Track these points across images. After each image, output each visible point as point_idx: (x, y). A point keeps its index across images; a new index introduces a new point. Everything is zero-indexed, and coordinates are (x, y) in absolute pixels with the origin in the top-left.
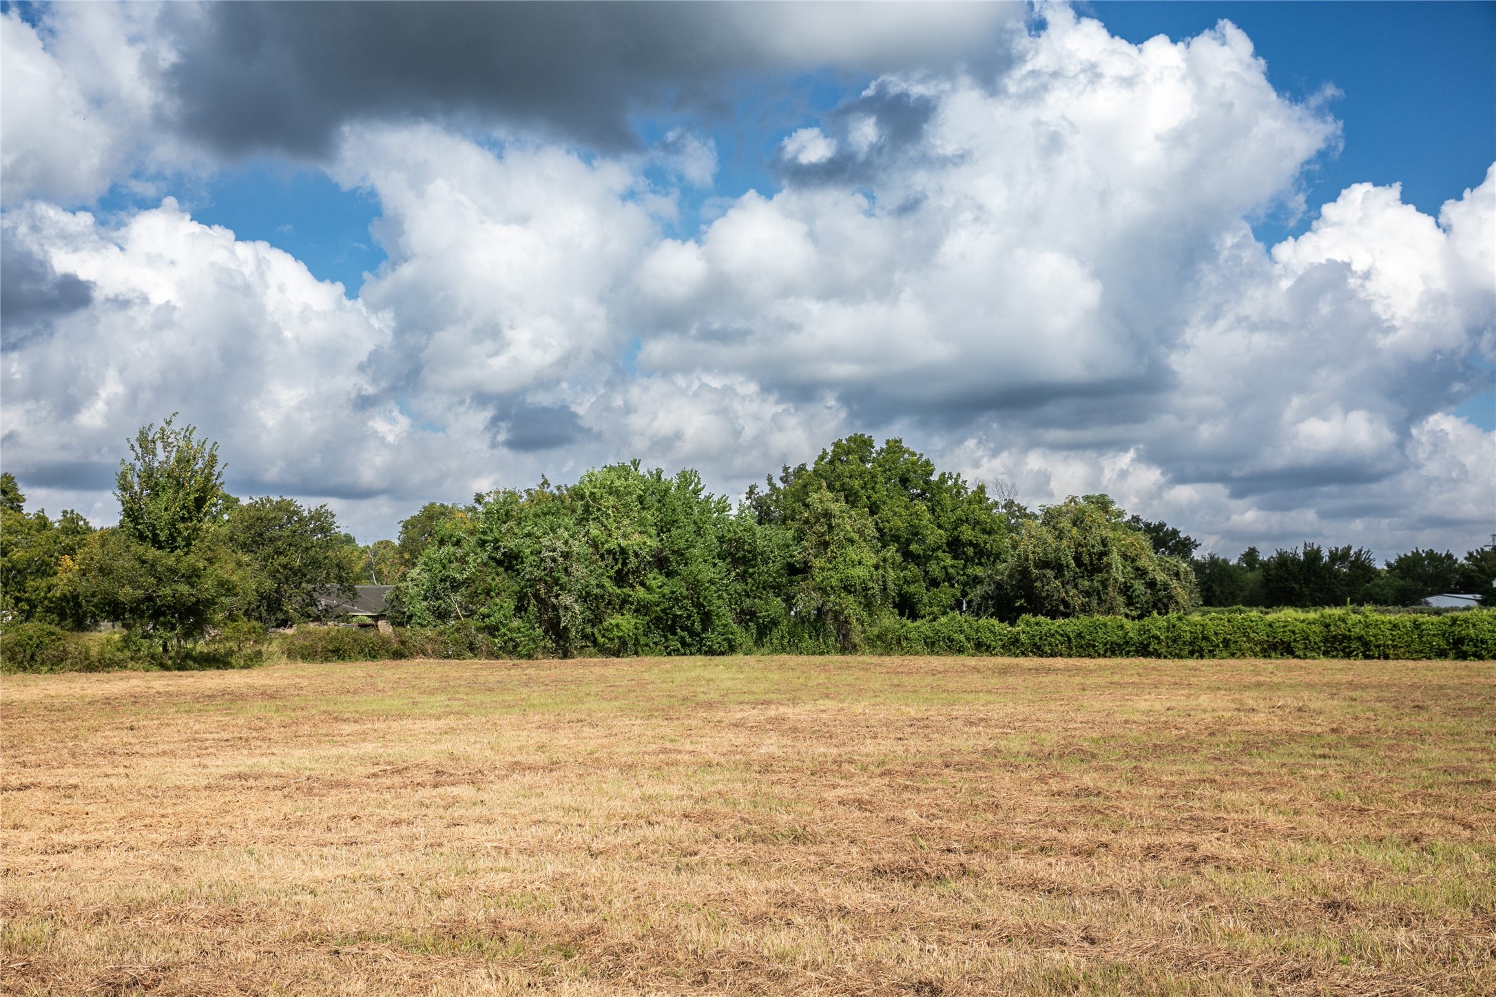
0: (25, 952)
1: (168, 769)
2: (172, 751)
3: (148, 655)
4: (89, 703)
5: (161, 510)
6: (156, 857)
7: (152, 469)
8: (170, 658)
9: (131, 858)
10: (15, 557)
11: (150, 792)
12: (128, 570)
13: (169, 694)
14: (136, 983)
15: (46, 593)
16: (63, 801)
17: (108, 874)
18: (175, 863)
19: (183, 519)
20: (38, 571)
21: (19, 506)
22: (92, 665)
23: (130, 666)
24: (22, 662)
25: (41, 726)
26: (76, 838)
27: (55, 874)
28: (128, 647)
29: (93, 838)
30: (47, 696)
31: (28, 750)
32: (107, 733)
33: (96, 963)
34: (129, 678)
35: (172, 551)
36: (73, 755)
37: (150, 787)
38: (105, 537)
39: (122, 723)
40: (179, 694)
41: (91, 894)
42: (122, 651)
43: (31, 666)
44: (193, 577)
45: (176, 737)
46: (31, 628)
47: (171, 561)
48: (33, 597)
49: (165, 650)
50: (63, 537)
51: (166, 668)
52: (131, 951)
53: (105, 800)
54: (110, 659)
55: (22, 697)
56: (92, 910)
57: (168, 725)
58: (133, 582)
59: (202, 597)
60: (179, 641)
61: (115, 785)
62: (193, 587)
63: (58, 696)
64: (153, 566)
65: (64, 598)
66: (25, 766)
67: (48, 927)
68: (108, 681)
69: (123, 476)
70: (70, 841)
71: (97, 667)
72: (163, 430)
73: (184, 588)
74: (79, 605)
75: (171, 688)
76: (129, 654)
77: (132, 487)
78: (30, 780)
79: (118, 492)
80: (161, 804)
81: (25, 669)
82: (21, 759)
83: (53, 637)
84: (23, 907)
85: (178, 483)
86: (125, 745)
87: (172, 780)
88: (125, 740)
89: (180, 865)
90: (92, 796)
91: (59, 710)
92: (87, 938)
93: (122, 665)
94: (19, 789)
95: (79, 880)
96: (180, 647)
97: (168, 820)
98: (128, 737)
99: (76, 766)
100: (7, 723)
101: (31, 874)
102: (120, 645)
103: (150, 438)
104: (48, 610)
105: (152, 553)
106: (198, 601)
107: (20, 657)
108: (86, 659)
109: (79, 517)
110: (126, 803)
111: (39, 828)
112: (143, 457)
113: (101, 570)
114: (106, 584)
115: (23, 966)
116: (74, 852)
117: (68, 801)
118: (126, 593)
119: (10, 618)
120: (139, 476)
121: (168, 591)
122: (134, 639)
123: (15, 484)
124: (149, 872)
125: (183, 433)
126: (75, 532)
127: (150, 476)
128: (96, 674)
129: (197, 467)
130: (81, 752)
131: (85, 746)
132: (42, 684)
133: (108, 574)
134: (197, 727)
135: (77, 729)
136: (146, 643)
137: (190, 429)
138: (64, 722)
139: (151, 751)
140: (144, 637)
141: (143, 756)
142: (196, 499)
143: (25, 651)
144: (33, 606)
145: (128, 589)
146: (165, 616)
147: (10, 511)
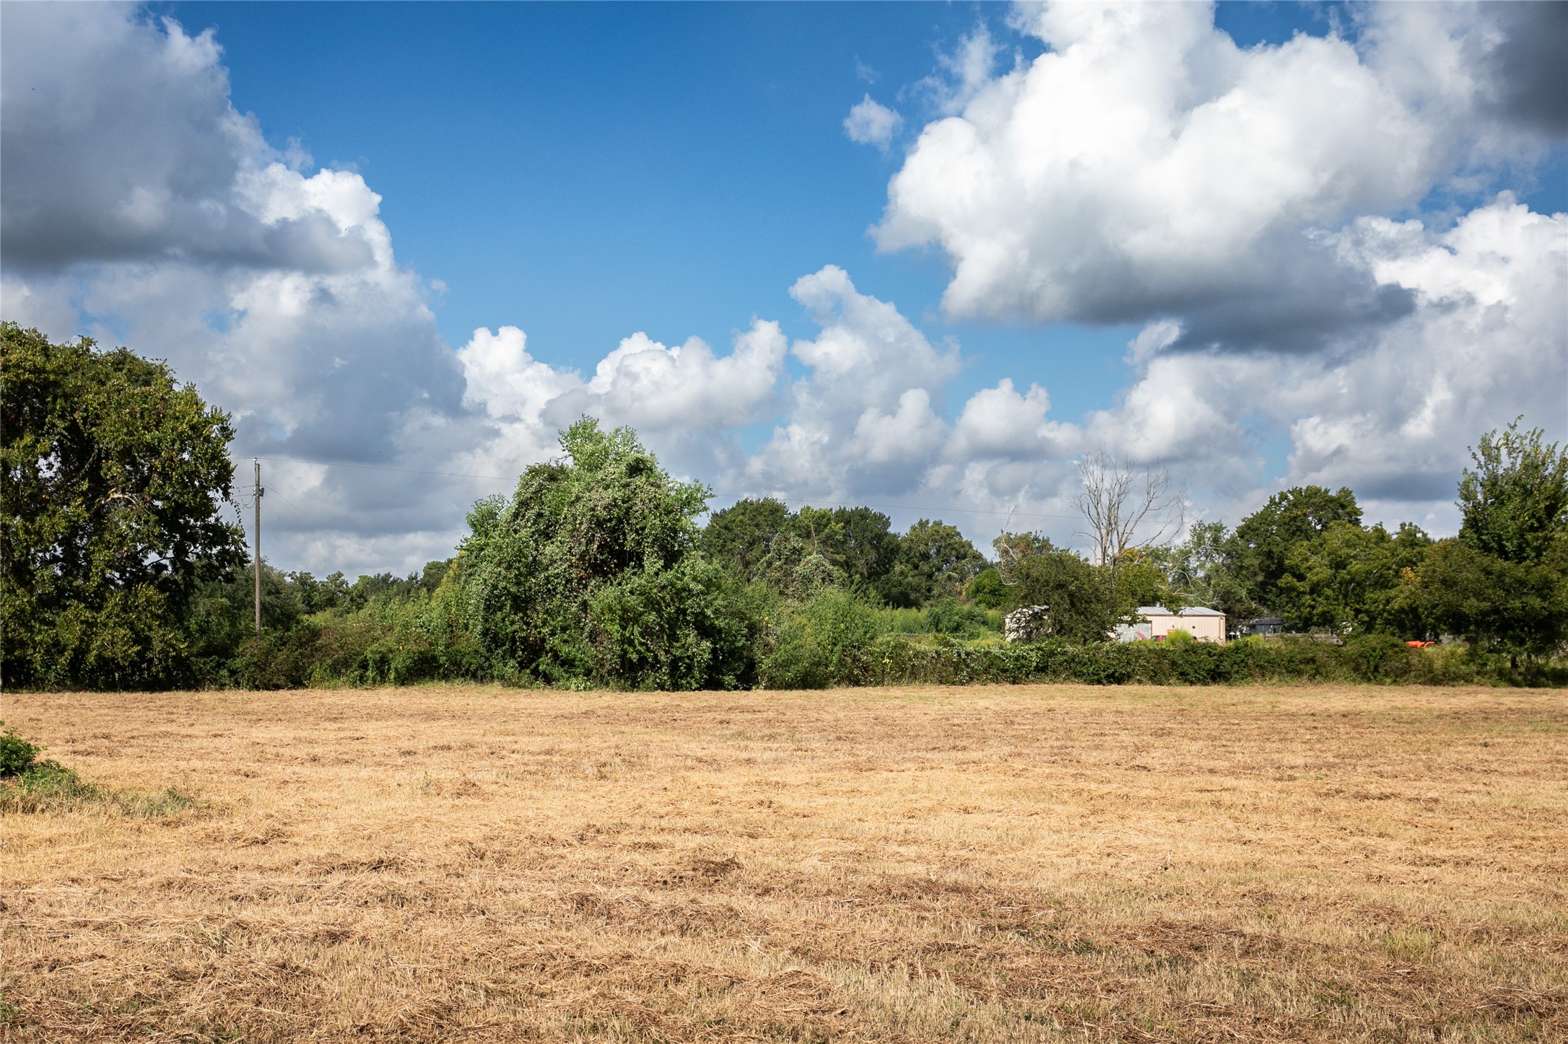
0: (1409, 960)
1: (1532, 790)
2: (1534, 772)
3: (1495, 670)
4: (1438, 717)
5: (1507, 520)
6: (1532, 881)
7: (1496, 477)
8: (1520, 674)
9: (1505, 879)
10: (1353, 570)
11: (1516, 813)
12: (1473, 582)
13: (1523, 712)
14: (1529, 1009)
15: (1385, 605)
16: (1425, 814)
17: (1483, 893)
18: (1555, 889)
19: (1532, 529)
20: (1376, 583)
21: (1357, 520)
22: (1435, 678)
23: (1476, 680)
24: (1365, 673)
25: (1391, 737)
26: (1441, 853)
27: (1426, 886)
28: (1474, 661)
29: (1461, 854)
30: (1394, 708)
31: (1382, 760)
32: (1460, 748)
33: (1483, 981)
34: (1476, 693)
35: (1520, 562)
36: (1429, 768)
37: (1515, 807)
38: (1447, 548)
39: (1475, 739)
40: (1534, 712)
41: (1467, 911)
42: (1467, 665)
43: (1375, 677)
44: (1544, 588)
45: (1536, 757)
46: (1373, 639)
47: (1520, 572)
48: (1373, 609)
49: (1514, 665)
50: (1400, 549)
51: (1516, 684)
52: (1518, 974)
53: (1468, 816)
54: (1454, 673)
55: (1370, 708)
56: (1471, 927)
57: (1525, 744)
58: (1478, 595)
59: (1555, 609)
60: (1529, 657)
61: (1477, 802)
62: (1544, 598)
63: (1404, 708)
64: (1499, 577)
65: (1402, 610)
66: (1382, 776)
67: (1428, 938)
68: (1455, 695)
69: (1466, 485)
70: (1438, 855)
71: (1442, 680)
72: (1507, 436)
73: (1536, 602)
74: (1418, 617)
75: (1522, 706)
76: (1475, 668)
77: (1476, 498)
78: (1390, 790)
79: (1461, 502)
80: (1530, 826)
81: (1369, 680)
82: (1377, 769)
83: (1397, 649)
84: (1400, 914)
85: (1526, 490)
86: (1482, 761)
87: (1539, 801)
88: (1481, 757)
89: (1561, 892)
90: (1455, 811)
91: (1408, 723)
92: (1470, 955)
93: (1468, 680)
94: (1380, 799)
95: (1453, 896)
96: (1531, 662)
97: (1540, 843)
98: (1483, 754)
99: (1433, 779)
100: (1358, 733)
101: (1403, 883)
102: (1465, 658)
103: (1493, 445)
104: (1388, 622)
105: (1500, 564)
106: (1551, 614)
107: (1364, 668)
108: (1430, 672)
109: (1417, 530)
110: (1492, 822)
111: (1404, 839)
112: (1486, 465)
113: (1444, 582)
114: (1449, 596)
115: (1409, 973)
116: (1443, 866)
117: (1430, 814)
118: (1471, 605)
119: (1350, 629)
120: (1481, 485)
121: (1518, 604)
122: (1480, 653)
123: (1353, 498)
124: (1526, 895)
125: (1529, 437)
126: (1414, 544)
127: (1494, 484)
128: (1441, 687)
129: (1547, 473)
130: (1436, 765)
131: (1440, 760)
132: (1388, 695)
133: (1451, 587)
134: (1558, 748)
135: (1428, 742)
136: (1494, 657)
137: (1537, 432)
138: (1414, 735)
139: (1511, 769)
140: (1490, 651)
141: (1502, 774)
142: (1547, 507)
143: (1368, 662)
144: (1373, 619)
145: (1473, 601)
146: (1513, 629)
147: (1348, 525)
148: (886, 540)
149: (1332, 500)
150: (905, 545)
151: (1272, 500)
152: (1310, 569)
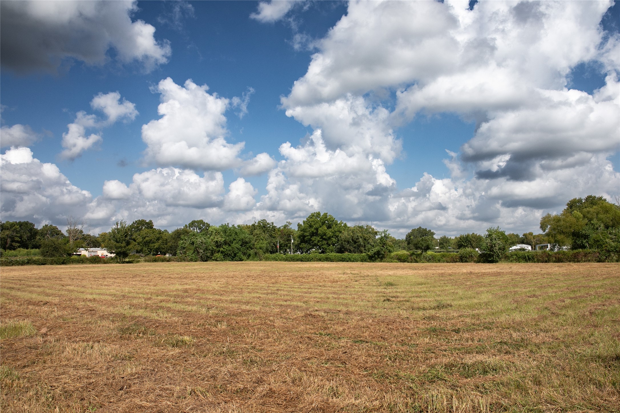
148: (33, 230)
149: (147, 223)
150: (41, 232)
151: (133, 222)
152: (137, 239)
